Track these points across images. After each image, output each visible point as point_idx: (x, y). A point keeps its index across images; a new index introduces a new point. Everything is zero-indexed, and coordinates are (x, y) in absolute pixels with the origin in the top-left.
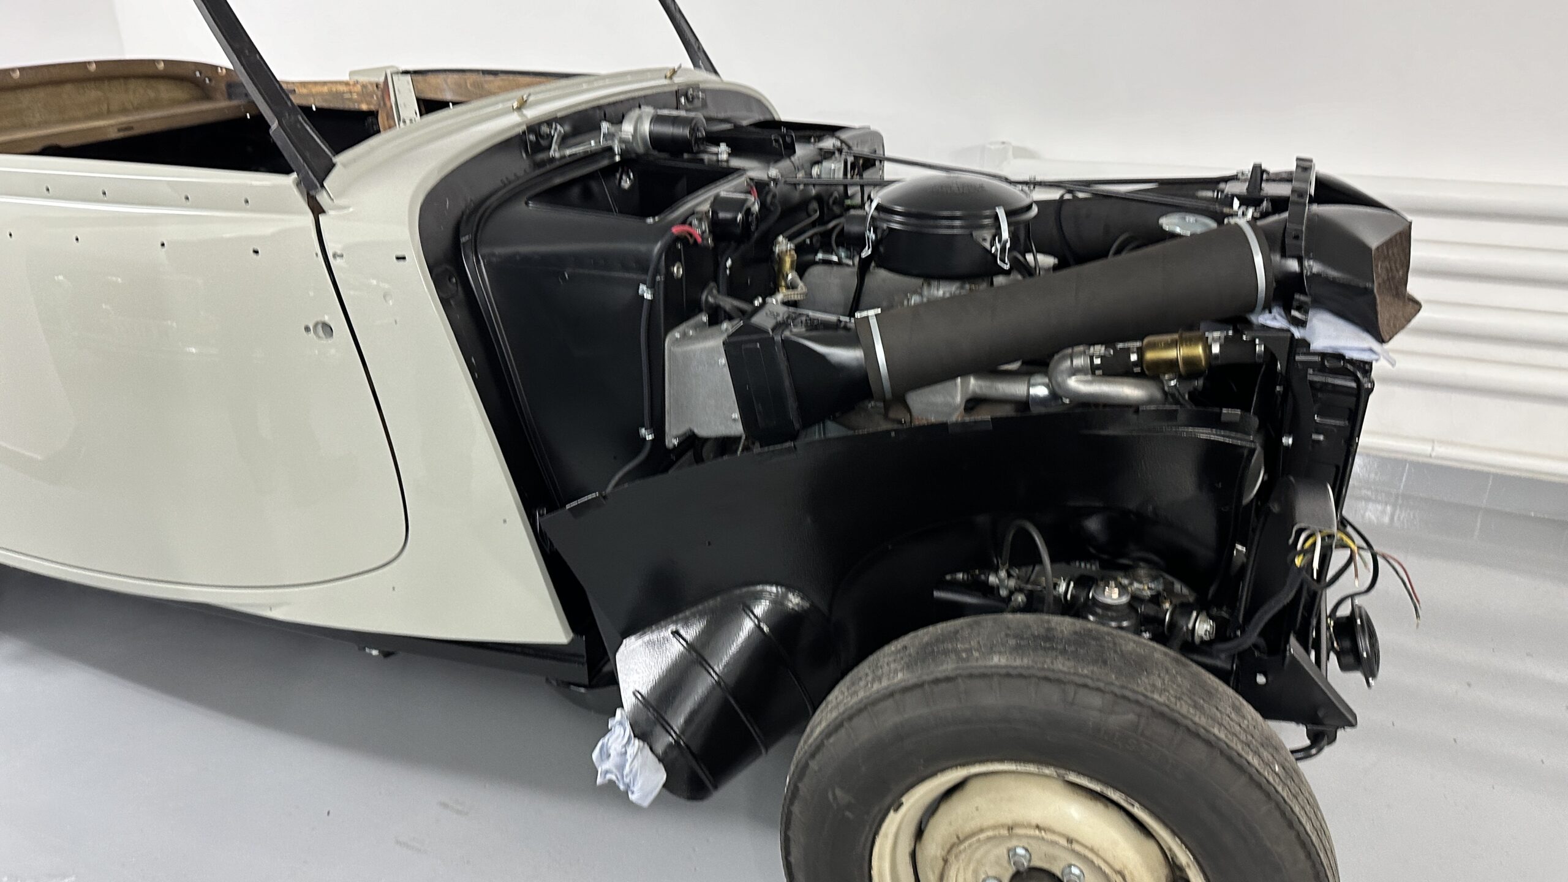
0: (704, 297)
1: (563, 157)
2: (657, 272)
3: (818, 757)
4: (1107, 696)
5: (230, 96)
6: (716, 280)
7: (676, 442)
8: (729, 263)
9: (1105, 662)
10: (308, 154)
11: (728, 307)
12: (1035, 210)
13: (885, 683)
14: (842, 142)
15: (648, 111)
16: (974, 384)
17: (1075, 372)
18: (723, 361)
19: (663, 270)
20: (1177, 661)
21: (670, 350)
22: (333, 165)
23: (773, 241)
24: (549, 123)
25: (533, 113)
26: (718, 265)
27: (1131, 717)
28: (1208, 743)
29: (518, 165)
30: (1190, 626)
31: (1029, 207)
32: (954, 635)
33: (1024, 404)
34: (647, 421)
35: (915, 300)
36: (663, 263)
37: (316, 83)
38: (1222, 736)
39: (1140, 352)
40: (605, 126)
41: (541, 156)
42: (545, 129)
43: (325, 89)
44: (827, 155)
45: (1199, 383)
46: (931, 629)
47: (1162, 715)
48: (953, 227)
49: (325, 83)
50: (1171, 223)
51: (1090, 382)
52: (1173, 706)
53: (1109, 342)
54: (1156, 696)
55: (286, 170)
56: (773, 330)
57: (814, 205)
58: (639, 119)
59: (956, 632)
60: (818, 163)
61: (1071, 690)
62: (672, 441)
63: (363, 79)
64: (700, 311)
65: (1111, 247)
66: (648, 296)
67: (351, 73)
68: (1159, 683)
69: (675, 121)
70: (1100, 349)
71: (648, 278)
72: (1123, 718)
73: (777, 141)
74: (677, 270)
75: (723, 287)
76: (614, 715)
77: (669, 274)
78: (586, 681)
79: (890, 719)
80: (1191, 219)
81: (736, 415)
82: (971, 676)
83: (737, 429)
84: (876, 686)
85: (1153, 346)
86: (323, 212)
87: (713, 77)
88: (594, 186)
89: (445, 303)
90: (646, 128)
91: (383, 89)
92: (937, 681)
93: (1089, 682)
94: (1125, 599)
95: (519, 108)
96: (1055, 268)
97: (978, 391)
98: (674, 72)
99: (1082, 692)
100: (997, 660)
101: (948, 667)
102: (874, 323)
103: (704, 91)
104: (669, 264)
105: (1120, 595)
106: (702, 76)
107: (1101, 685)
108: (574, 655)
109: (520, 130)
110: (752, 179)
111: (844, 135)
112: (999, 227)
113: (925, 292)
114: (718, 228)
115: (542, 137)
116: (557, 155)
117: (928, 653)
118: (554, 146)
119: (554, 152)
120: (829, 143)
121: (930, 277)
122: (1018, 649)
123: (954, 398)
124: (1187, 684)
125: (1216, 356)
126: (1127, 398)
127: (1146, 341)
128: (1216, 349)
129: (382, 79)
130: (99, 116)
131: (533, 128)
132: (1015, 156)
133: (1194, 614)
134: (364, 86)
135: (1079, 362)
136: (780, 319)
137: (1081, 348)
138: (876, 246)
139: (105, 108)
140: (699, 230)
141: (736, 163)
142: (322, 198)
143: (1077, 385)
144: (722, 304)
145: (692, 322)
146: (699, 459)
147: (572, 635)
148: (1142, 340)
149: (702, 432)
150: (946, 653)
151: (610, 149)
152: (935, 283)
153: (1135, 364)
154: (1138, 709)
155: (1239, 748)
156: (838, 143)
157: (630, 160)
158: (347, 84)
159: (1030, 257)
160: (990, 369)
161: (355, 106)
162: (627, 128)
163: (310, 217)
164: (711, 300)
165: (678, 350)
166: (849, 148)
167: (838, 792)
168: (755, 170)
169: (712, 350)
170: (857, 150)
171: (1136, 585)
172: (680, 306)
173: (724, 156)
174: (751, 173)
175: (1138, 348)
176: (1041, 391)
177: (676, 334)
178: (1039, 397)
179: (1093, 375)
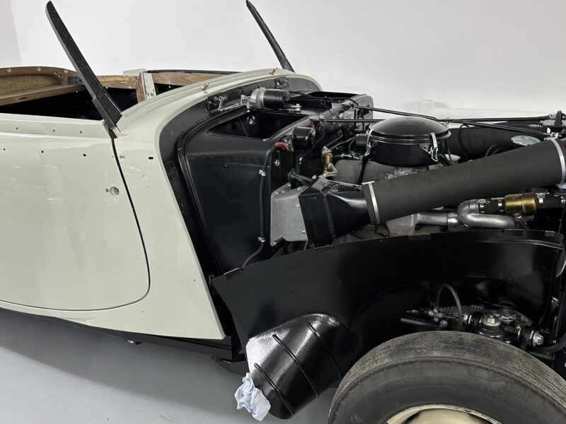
0: (289, 175)
1: (224, 111)
2: (268, 164)
3: (345, 399)
4: (491, 372)
5: (69, 83)
6: (294, 167)
7: (275, 243)
8: (301, 159)
9: (489, 355)
10: (109, 111)
11: (300, 180)
12: (450, 134)
13: (379, 364)
15: (263, 89)
16: (420, 217)
17: (471, 211)
18: (298, 205)
19: (271, 163)
20: (524, 355)
21: (273, 200)
22: (121, 116)
23: (321, 149)
24: (218, 95)
25: (211, 91)
26: (296, 160)
27: (503, 383)
28: (543, 397)
29: (203, 115)
30: (531, 338)
31: (447, 132)
32: (413, 341)
33: (445, 227)
34: (262, 233)
35: (390, 176)
36: (270, 160)
37: (108, 76)
38: (550, 394)
39: (503, 202)
40: (243, 97)
41: (214, 111)
42: (216, 98)
43: (112, 79)
44: (347, 108)
45: (532, 217)
46: (401, 337)
47: (519, 383)
48: (409, 142)
49: (112, 76)
50: (517, 140)
51: (478, 217)
52: (524, 378)
53: (487, 198)
54: (516, 373)
55: (99, 118)
56: (323, 190)
57: (340, 131)
58: (259, 93)
59: (414, 339)
60: (342, 112)
61: (473, 369)
62: (273, 243)
63: (129, 75)
64: (288, 182)
65: (486, 151)
66: (263, 174)
67: (125, 72)
68: (517, 366)
69: (275, 94)
70: (483, 201)
71: (263, 166)
72: (499, 384)
73: (323, 102)
74: (277, 163)
75: (298, 171)
76: (245, 376)
77: (273, 165)
78: (231, 358)
79: (382, 382)
80: (527, 138)
81: (304, 231)
82: (422, 361)
83: (305, 238)
84: (375, 365)
85: (510, 199)
86: (116, 137)
87: (292, 73)
88: (237, 123)
89: (170, 178)
90: (262, 97)
91: (139, 79)
92: (405, 364)
93: (482, 365)
94: (498, 324)
95: (204, 89)
96: (459, 161)
97: (422, 220)
98: (274, 71)
99: (478, 370)
100: (435, 354)
101: (411, 356)
102: (371, 188)
103: (288, 79)
104: (273, 160)
105: (496, 322)
106: (286, 72)
107: (488, 367)
108: (226, 345)
109: (204, 99)
110: (311, 120)
111: (354, 99)
112: (432, 142)
113: (396, 173)
114: (297, 143)
115: (214, 102)
117: (401, 349)
118: (220, 106)
119: (220, 109)
120: (347, 103)
121: (398, 165)
122: (446, 348)
123: (410, 224)
124: (531, 367)
125: (541, 204)
126: (497, 224)
127: (506, 197)
128: (541, 201)
129: (138, 75)
130: (11, 93)
131: (211, 98)
132: (436, 107)
133: (533, 332)
134: (130, 78)
135: (473, 207)
136: (325, 185)
137: (474, 200)
138: (372, 150)
139: (14, 89)
140: (287, 144)
141: (304, 112)
142: (116, 131)
143: (472, 218)
144: (297, 178)
145: (284, 187)
146: (286, 252)
147: (225, 335)
148: (504, 196)
149: (288, 239)
150: (409, 349)
151: (245, 107)
152: (400, 169)
153: (501, 208)
154: (507, 379)
155: (558, 400)
156: (352, 103)
157: (254, 111)
158: (122, 77)
159: (447, 156)
160: (429, 210)
161: (126, 87)
162: (253, 97)
163: (110, 139)
164: (292, 176)
165: (276, 200)
166: (357, 104)
167: (356, 417)
168: (313, 116)
169: (294, 200)
170: (360, 105)
171: (503, 317)
172: (278, 180)
173: (298, 109)
174: (311, 118)
175: (502, 200)
176: (454, 221)
177: (276, 193)
178: (453, 223)
179: (480, 213)
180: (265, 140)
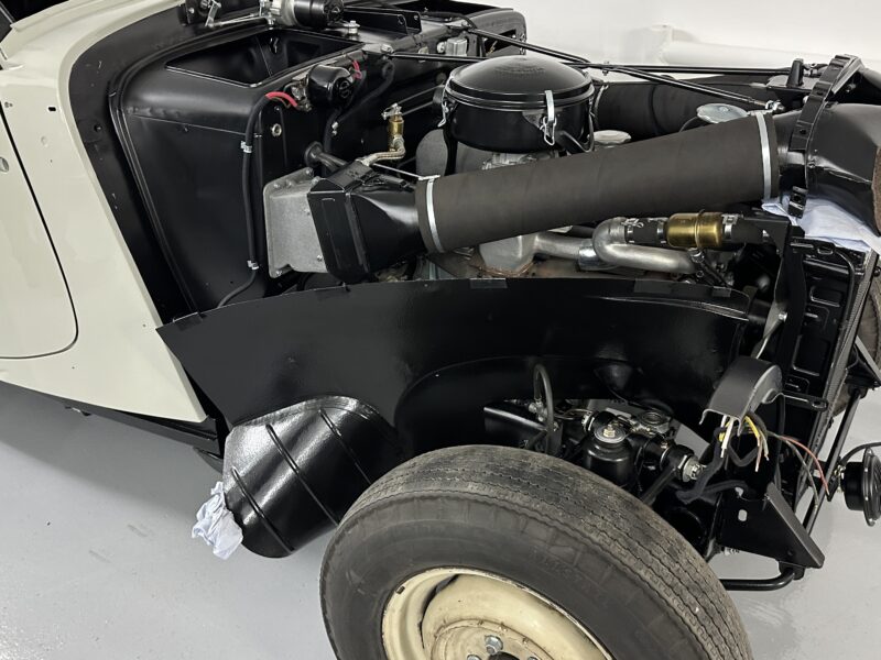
0: (307, 153)
2: (253, 131)
4: (551, 530)
6: (321, 141)
7: (279, 273)
8: (335, 125)
9: (557, 500)
11: (327, 163)
12: (592, 90)
13: (389, 494)
14: (469, 22)
16: (538, 242)
17: (612, 240)
18: (308, 210)
19: (261, 131)
20: (628, 504)
21: (268, 197)
22: (11, 29)
27: (570, 550)
28: (633, 581)
30: (680, 467)
31: (586, 88)
32: (448, 462)
33: (578, 264)
34: (252, 256)
35: (488, 166)
36: (259, 125)
38: (647, 577)
39: (666, 226)
40: (262, 2)
42: (204, 3)
44: (456, 32)
47: (595, 552)
50: (706, 112)
51: (625, 250)
52: (606, 546)
53: (641, 216)
54: (593, 536)
60: (444, 39)
61: (522, 520)
62: (275, 272)
64: (304, 166)
66: (247, 150)
68: (600, 524)
70: (632, 221)
71: (246, 134)
72: (562, 550)
74: (276, 130)
75: (327, 146)
76: (214, 487)
77: (267, 133)
78: (218, 452)
79: (388, 524)
80: (724, 108)
81: (321, 256)
82: (448, 497)
83: (322, 268)
84: (383, 495)
85: (677, 223)
90: (292, 2)
92: (423, 498)
93: (539, 517)
94: (620, 439)
97: (541, 248)
99: (533, 522)
100: (471, 487)
101: (432, 488)
102: (430, 185)
104: (268, 123)
105: (617, 436)
107: (547, 520)
108: (209, 432)
109: (179, 4)
110: (364, 52)
112: (546, 108)
113: (495, 161)
114: (318, 95)
115: (202, 10)
116: (211, 25)
117: (426, 474)
118: (210, 18)
119: (210, 23)
120: (459, 23)
121: (500, 150)
122: (490, 481)
123: (517, 253)
124: (627, 527)
125: (728, 236)
127: (672, 217)
128: (728, 228)
132: (673, 39)
133: (686, 457)
135: (617, 231)
136: (356, 178)
137: (619, 218)
138: (450, 116)
140: (298, 96)
143: (615, 251)
144: (323, 160)
145: (293, 174)
146: (302, 288)
147: (205, 417)
148: (669, 216)
149: (298, 267)
150: (436, 475)
151: (265, 21)
153: (661, 236)
154: (576, 545)
155: (662, 589)
156: (466, 23)
157: (280, 31)
164: (313, 156)
165: (275, 197)
167: (352, 573)
168: (375, 43)
169: (300, 200)
171: (641, 426)
172: (281, 161)
173: (354, 31)
174: (366, 48)
175: (666, 223)
176: (590, 253)
177: (275, 184)
178: (586, 257)
179: (628, 243)
180: (253, 85)
